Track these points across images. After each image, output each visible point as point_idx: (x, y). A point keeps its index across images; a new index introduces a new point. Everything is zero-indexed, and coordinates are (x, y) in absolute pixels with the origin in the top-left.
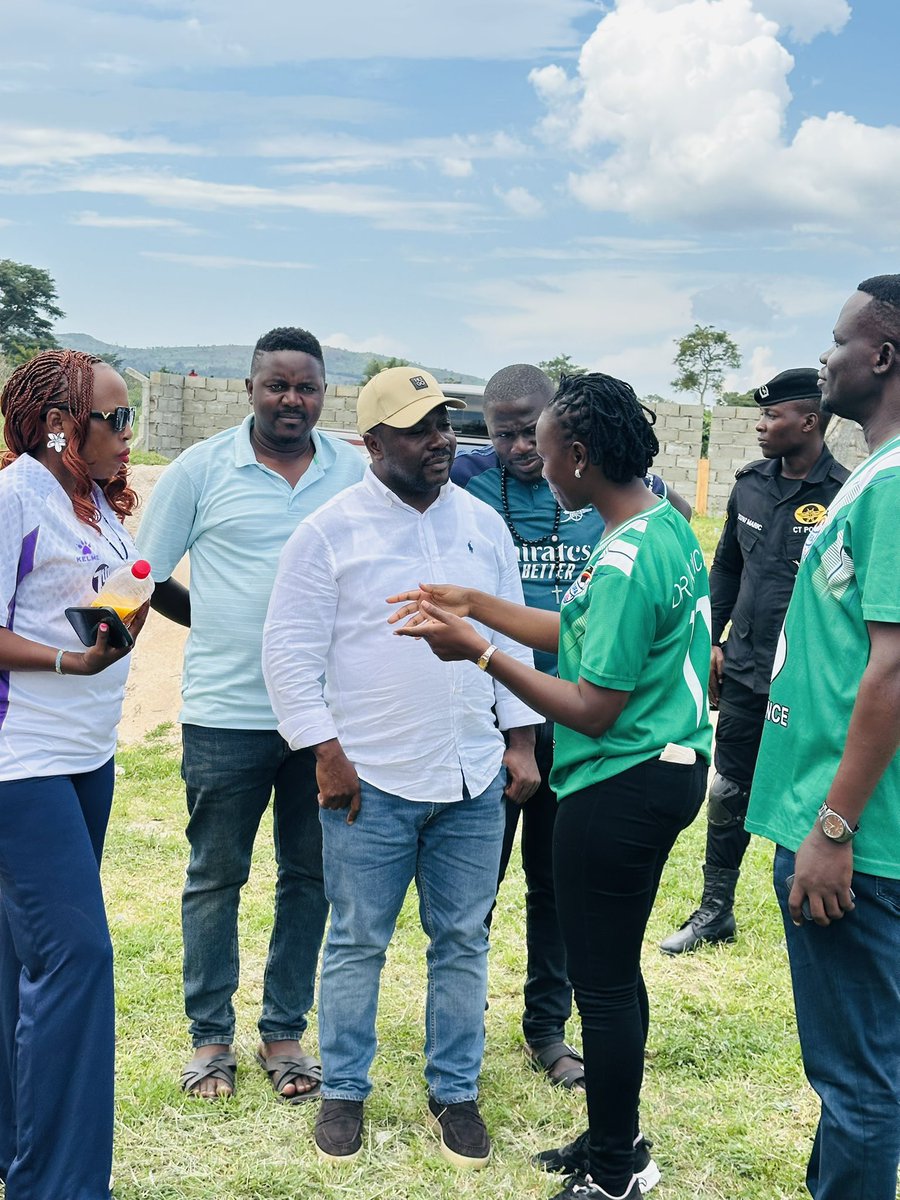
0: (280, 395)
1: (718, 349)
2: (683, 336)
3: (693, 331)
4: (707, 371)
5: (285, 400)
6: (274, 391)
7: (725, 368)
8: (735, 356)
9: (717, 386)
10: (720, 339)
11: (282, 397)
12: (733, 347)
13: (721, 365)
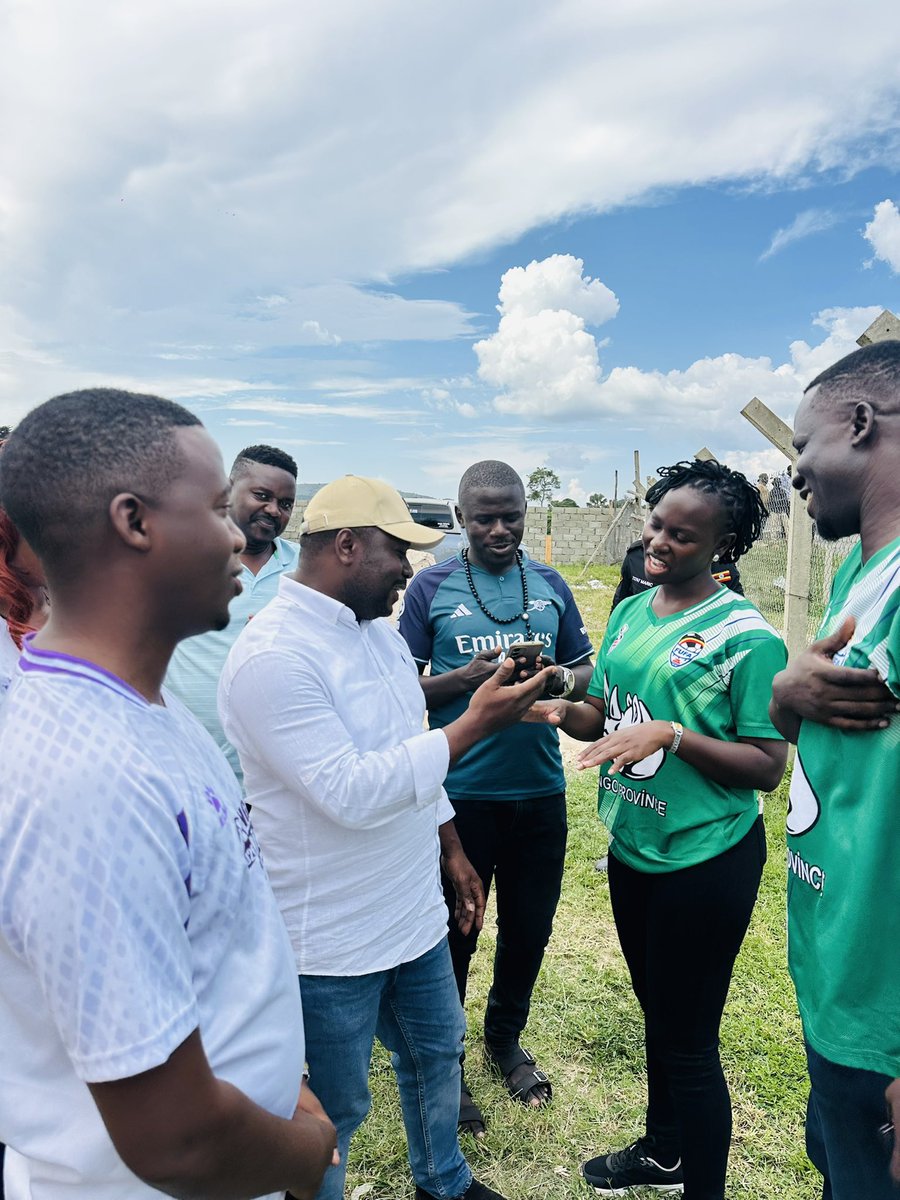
0: (263, 503)
1: (549, 479)
2: (531, 473)
3: (536, 470)
4: (544, 490)
5: (267, 509)
6: (258, 499)
7: (553, 489)
8: (557, 483)
9: (549, 498)
10: (550, 474)
11: (266, 506)
12: (556, 478)
13: (551, 487)
